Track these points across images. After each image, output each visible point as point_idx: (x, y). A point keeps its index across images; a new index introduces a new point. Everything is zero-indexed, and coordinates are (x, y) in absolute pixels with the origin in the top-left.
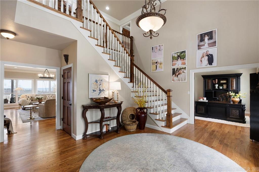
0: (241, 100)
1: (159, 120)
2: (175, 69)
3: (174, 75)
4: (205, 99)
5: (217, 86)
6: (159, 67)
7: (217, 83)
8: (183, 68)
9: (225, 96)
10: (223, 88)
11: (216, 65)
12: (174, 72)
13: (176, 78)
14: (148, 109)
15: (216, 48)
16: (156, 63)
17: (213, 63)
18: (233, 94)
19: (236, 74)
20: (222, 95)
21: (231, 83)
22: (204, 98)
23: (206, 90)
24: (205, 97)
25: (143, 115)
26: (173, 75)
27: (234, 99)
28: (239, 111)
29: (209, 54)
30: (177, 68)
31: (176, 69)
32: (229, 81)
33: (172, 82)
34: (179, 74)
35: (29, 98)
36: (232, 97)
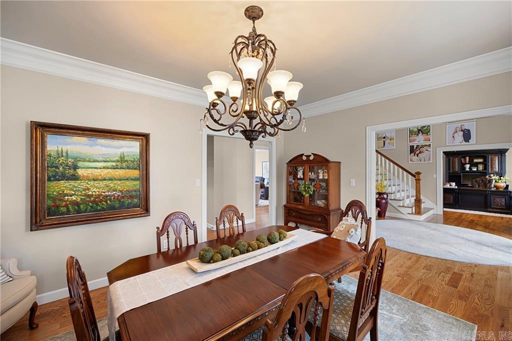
0: (508, 185)
1: (403, 206)
2: (413, 146)
3: (413, 154)
4: (454, 184)
5: (468, 166)
6: (389, 143)
7: (467, 162)
8: (426, 146)
9: (482, 181)
10: (477, 169)
11: (475, 143)
12: (412, 150)
13: (415, 158)
14: (389, 195)
15: (475, 122)
16: (384, 138)
17: (470, 141)
18: (497, 178)
19: (499, 149)
20: (478, 179)
21: (491, 163)
22: (452, 183)
23: (449, 173)
24: (454, 182)
25: (384, 201)
26: (410, 154)
27: (498, 184)
28: (506, 200)
29: (465, 129)
30: (417, 146)
31: (415, 147)
32: (487, 160)
33: (410, 162)
34: (420, 153)
36: (494, 181)
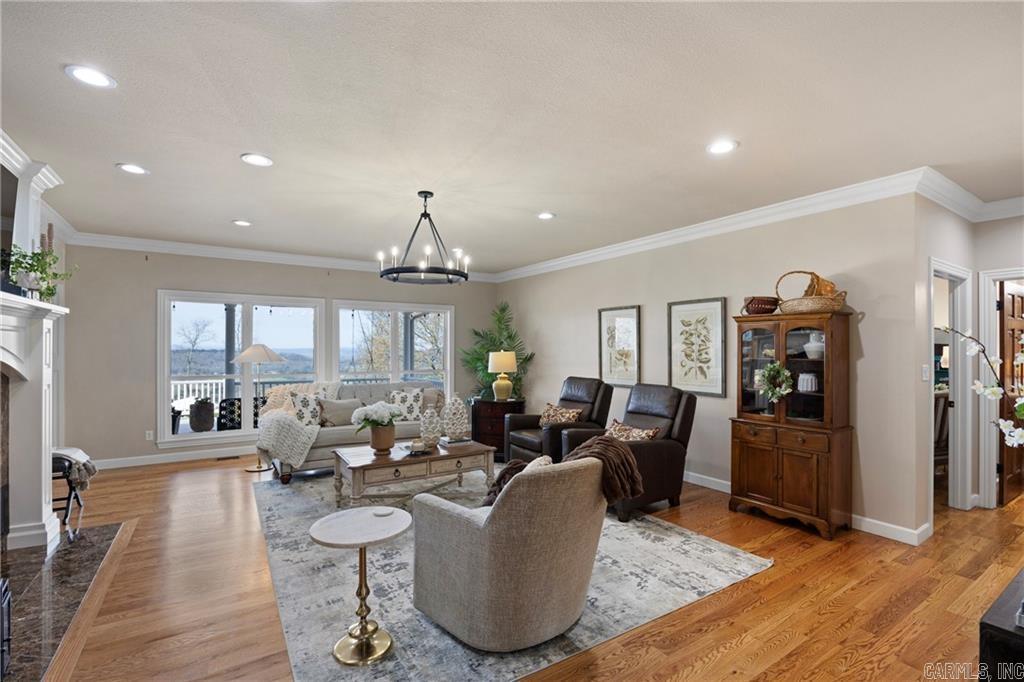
35: (311, 408)
